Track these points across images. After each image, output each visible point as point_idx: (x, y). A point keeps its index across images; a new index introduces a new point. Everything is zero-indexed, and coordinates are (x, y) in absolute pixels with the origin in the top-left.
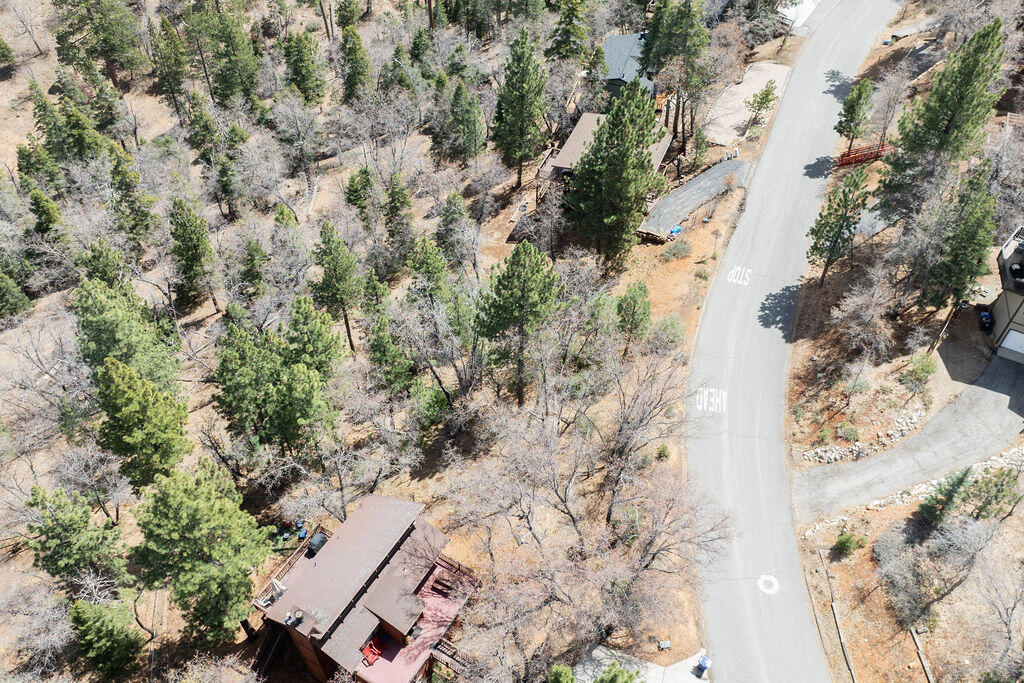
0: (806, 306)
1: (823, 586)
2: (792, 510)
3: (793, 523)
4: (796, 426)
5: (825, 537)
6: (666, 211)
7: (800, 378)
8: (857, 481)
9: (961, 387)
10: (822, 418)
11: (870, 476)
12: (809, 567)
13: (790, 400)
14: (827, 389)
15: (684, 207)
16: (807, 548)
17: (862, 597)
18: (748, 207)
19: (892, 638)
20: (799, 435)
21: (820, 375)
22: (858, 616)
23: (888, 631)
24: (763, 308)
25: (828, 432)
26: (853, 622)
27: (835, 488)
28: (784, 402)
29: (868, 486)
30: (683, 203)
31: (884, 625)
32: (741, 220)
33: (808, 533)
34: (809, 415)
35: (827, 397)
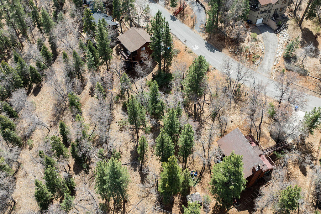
0: (213, 44)
2: (266, 76)
4: (245, 64)
7: (233, 56)
8: (267, 63)
9: (261, 35)
10: (248, 59)
13: (238, 60)
14: (241, 53)
18: (175, 34)
19: (306, 79)
20: (248, 64)
21: (236, 52)
23: (304, 78)
25: (253, 60)
27: (266, 67)
28: (237, 62)
29: (269, 62)
32: (178, 38)
33: (273, 77)
34: (245, 60)
35: (244, 55)
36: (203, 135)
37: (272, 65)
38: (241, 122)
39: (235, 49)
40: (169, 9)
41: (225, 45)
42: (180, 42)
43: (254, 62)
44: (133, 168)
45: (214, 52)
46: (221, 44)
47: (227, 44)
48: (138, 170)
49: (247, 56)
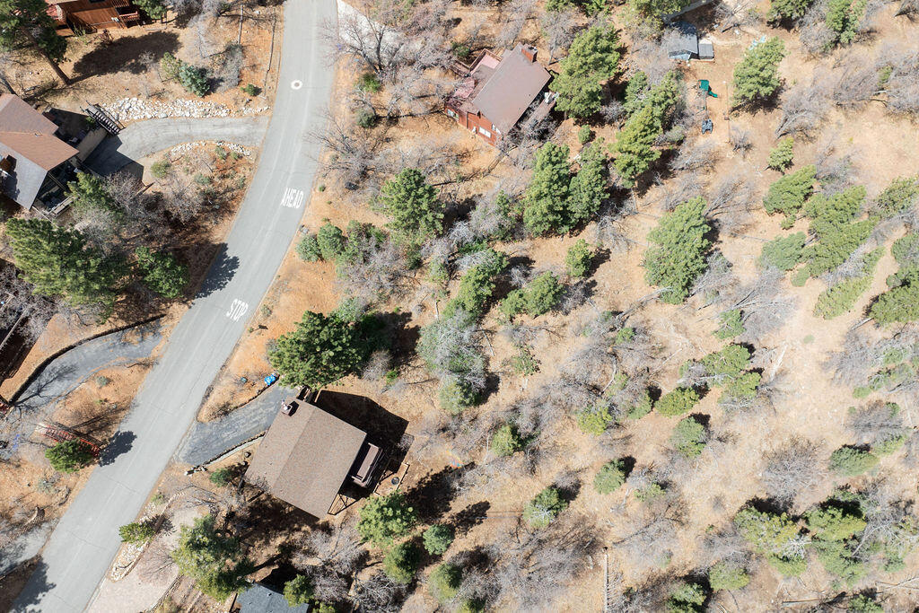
0: (199, 275)
1: (270, 80)
2: (269, 124)
3: (271, 117)
4: (247, 175)
5: (260, 104)
6: (272, 409)
7: (230, 211)
8: (227, 130)
9: (141, 162)
10: (231, 171)
11: (219, 131)
12: (273, 92)
13: (242, 195)
14: (218, 192)
16: (270, 101)
17: (254, 67)
18: (202, 393)
20: (248, 168)
21: (217, 207)
22: (259, 60)
23: (249, 48)
25: (231, 160)
26: (263, 60)
27: (242, 131)
28: (247, 196)
29: (223, 126)
30: (255, 416)
31: (251, 51)
32: (214, 376)
33: (265, 108)
34: (236, 179)
35: (220, 185)
36: (469, 192)
37: (228, 120)
38: (412, 134)
39: (208, 211)
40: (70, 491)
41: (196, 243)
42: (236, 358)
43: (240, 157)
44: (593, 289)
45: (235, 259)
46: (196, 254)
47: (193, 239)
48: (591, 279)
49: (224, 177)
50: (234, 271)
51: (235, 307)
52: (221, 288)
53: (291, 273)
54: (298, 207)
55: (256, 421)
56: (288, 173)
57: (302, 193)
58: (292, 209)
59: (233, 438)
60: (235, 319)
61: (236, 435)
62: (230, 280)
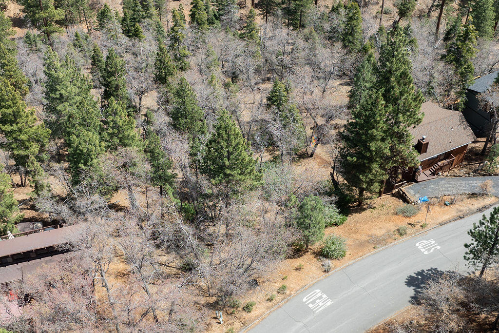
6: (432, 186)
15: (448, 190)
24: (419, 274)
30: (450, 187)
50: (415, 275)
51: (429, 249)
52: (435, 269)
53: (361, 245)
54: (318, 291)
55: (449, 184)
56: (305, 326)
57: (305, 300)
58: (323, 292)
59: (473, 181)
60: (434, 242)
61: (470, 182)
62: (423, 271)
